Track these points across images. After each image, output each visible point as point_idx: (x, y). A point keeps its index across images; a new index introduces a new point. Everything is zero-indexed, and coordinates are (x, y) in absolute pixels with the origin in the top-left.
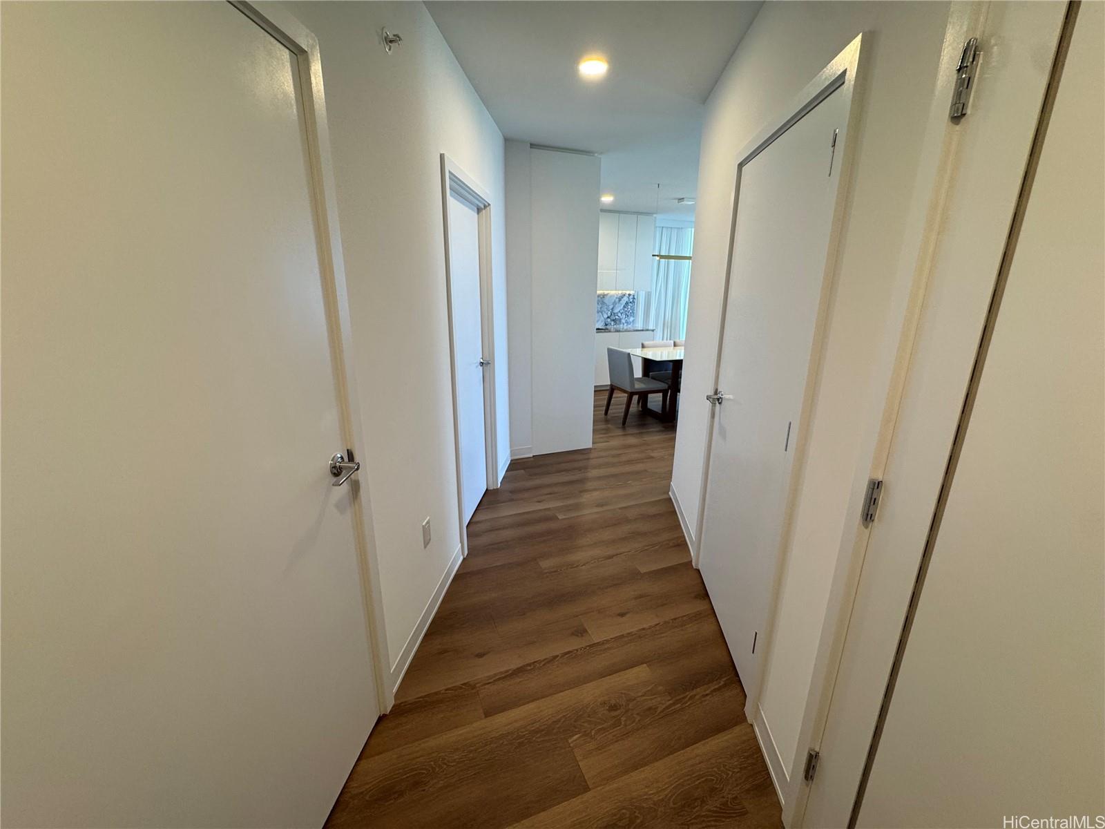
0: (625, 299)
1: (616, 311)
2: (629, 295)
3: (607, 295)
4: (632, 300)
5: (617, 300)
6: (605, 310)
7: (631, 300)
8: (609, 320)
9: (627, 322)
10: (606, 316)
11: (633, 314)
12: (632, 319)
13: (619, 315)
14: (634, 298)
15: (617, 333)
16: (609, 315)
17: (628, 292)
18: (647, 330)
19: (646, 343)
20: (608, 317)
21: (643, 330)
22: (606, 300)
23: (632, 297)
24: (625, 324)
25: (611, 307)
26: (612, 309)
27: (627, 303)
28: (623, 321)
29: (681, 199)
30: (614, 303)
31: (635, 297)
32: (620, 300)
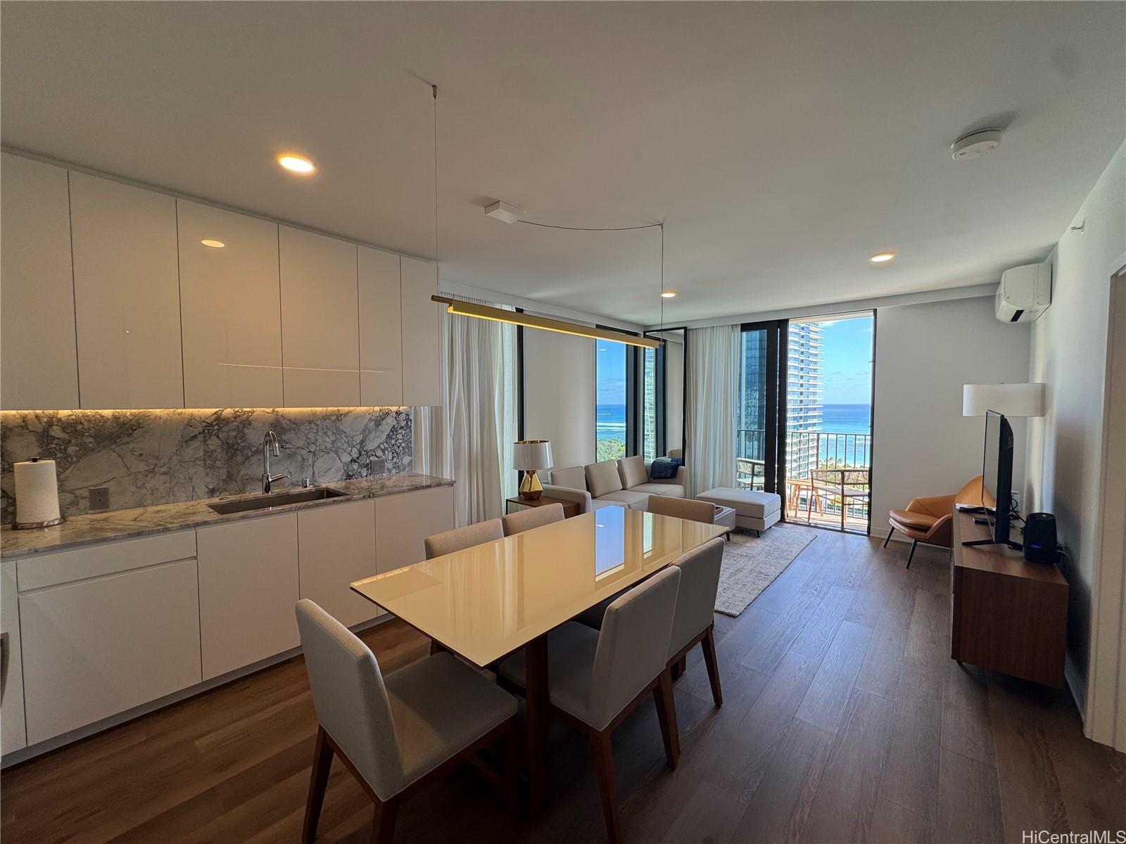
0: (390, 421)
1: (371, 446)
2: (398, 413)
3: (346, 414)
4: (405, 424)
5: (372, 424)
6: (345, 446)
7: (403, 423)
8: (355, 466)
9: (396, 466)
10: (346, 459)
11: (408, 450)
12: (406, 459)
13: (379, 453)
14: (408, 420)
15: (371, 502)
16: (355, 455)
17: (394, 409)
18: (439, 485)
19: (437, 539)
20: (353, 461)
21: (429, 487)
22: (345, 426)
23: (403, 417)
24: (394, 471)
25: (359, 439)
26: (362, 443)
27: (394, 430)
28: (389, 465)
29: (492, 204)
30: (366, 432)
31: (412, 417)
32: (378, 424)
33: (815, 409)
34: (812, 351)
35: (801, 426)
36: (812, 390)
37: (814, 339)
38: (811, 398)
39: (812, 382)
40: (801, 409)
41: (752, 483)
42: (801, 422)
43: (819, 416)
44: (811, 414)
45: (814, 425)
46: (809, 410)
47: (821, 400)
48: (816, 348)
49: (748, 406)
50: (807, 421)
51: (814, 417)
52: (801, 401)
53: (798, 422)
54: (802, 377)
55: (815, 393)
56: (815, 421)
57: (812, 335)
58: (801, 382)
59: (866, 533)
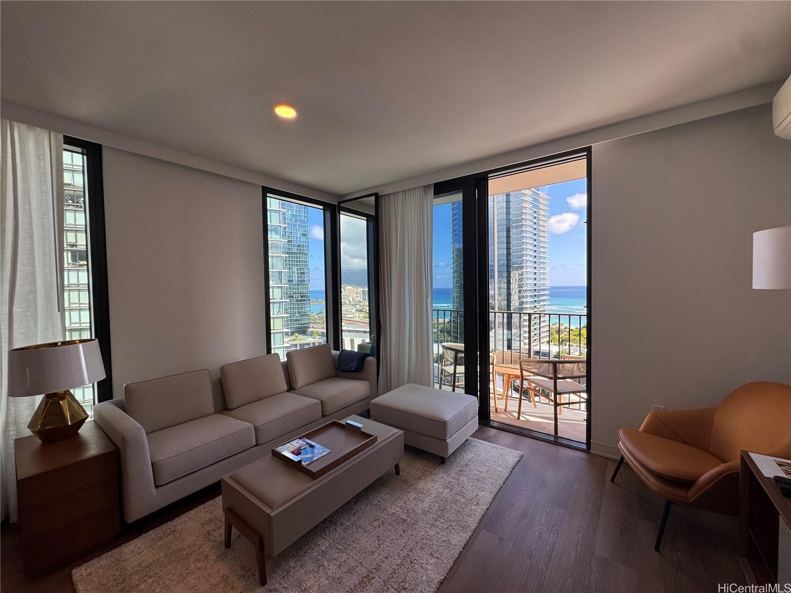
33: (544, 290)
34: (542, 250)
35: (535, 301)
36: (542, 276)
37: (543, 242)
38: (542, 282)
39: (542, 271)
40: (535, 290)
41: (455, 373)
42: (536, 299)
43: (547, 295)
44: (542, 293)
45: (544, 300)
46: (541, 290)
47: (548, 283)
48: (544, 247)
49: (500, 288)
50: (539, 298)
51: (544, 295)
52: (535, 285)
53: (533, 298)
54: (535, 268)
55: (544, 279)
56: (545, 298)
57: (541, 239)
58: (535, 271)
59: (584, 447)
